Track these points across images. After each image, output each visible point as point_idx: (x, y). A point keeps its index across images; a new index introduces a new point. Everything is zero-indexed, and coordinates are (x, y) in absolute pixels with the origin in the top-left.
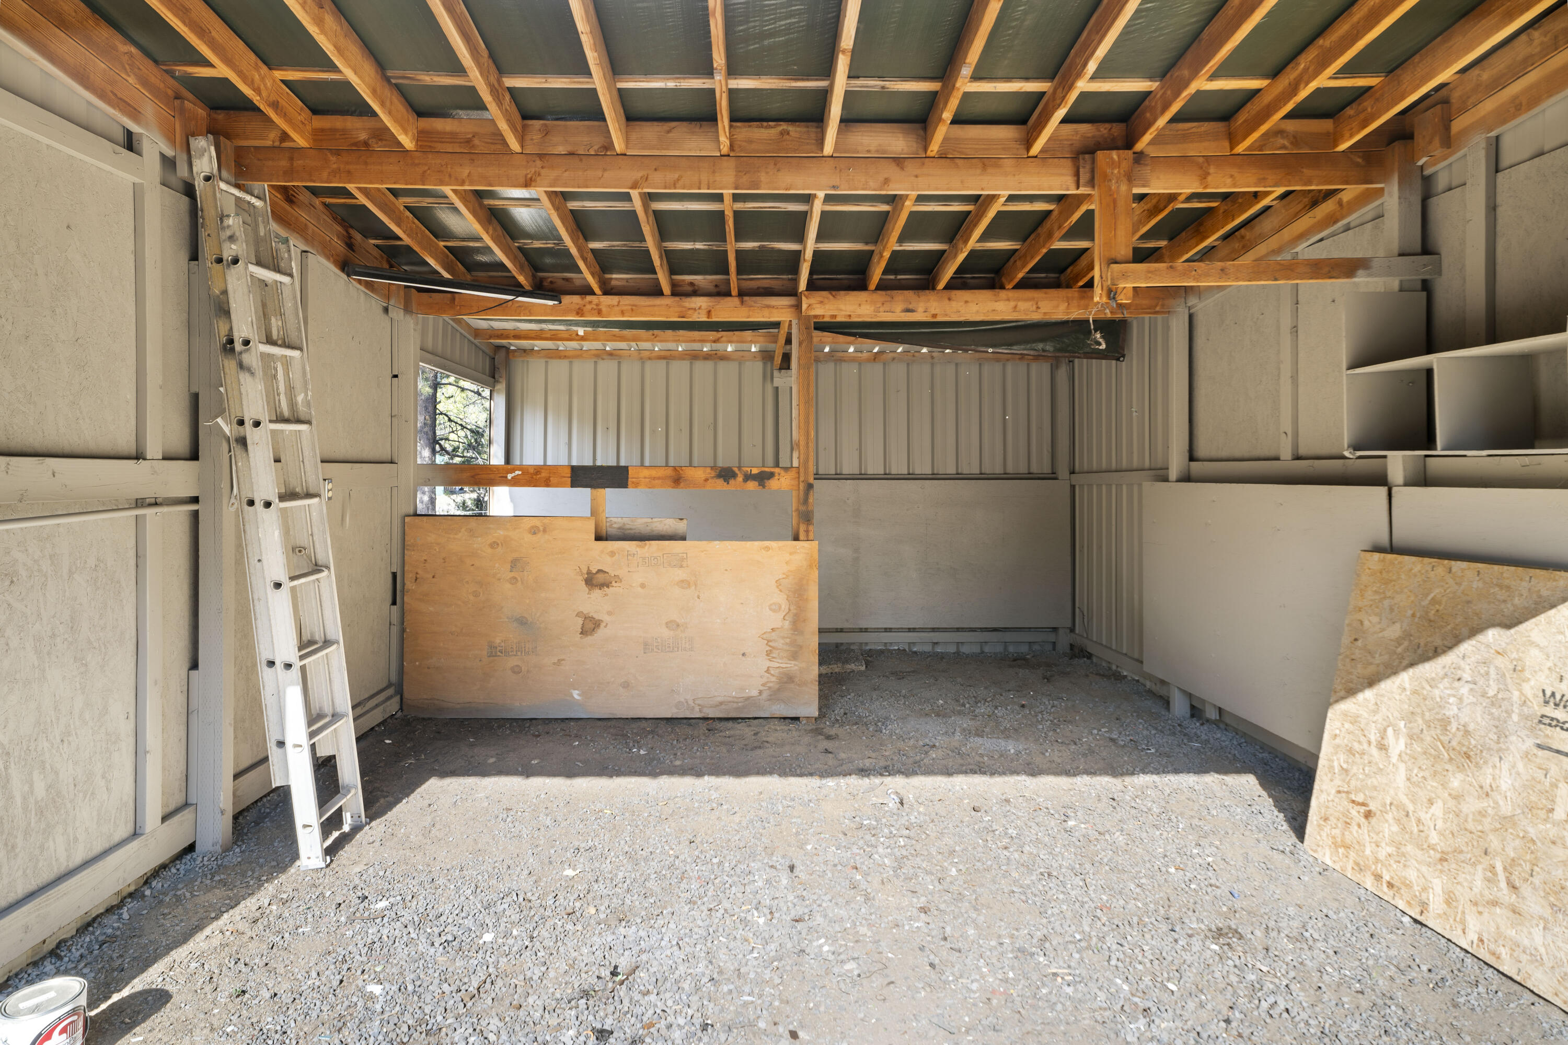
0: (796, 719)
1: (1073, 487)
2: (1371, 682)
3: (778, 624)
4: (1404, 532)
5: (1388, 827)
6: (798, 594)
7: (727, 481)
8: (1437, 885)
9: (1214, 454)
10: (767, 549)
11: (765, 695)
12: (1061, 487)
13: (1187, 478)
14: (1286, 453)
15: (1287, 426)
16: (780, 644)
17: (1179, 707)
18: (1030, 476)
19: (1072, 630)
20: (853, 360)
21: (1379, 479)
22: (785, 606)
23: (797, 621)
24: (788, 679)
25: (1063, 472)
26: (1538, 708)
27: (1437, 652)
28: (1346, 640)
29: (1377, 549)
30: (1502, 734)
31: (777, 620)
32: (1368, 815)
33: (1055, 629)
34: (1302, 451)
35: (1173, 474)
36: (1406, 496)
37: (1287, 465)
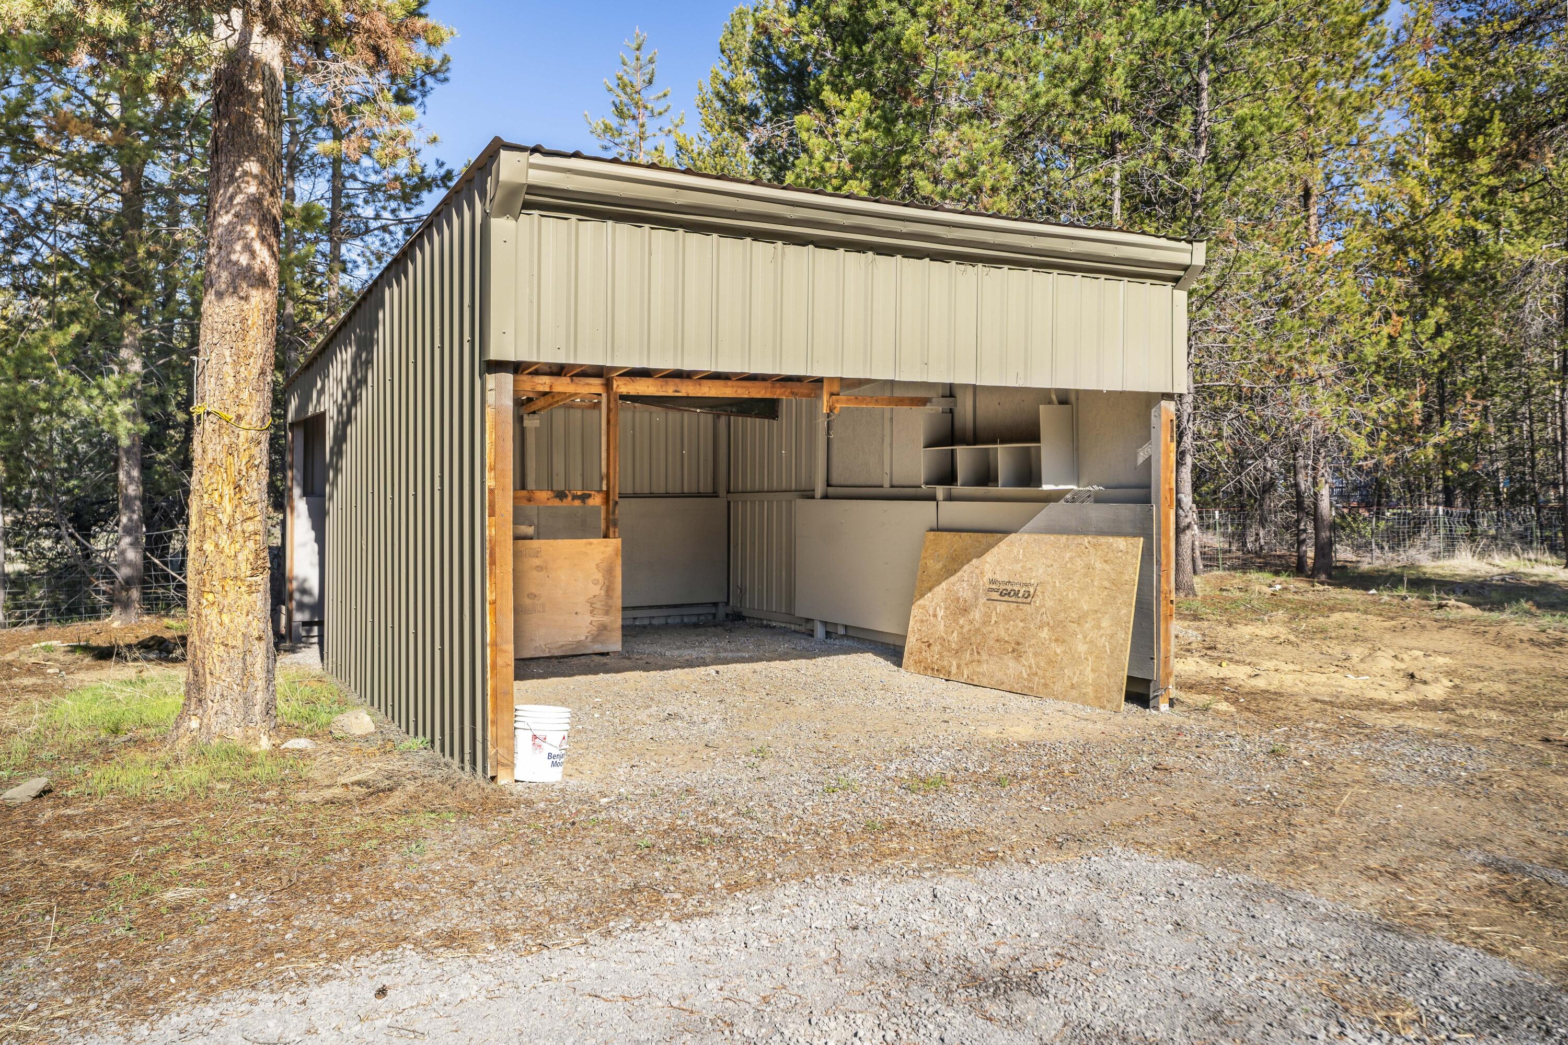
0: (608, 654)
1: (729, 503)
2: (930, 589)
3: (597, 593)
4: (945, 521)
5: (936, 648)
6: (609, 572)
7: (561, 499)
8: (954, 663)
9: (843, 482)
10: (591, 544)
11: (589, 639)
12: (720, 503)
13: (826, 497)
14: (887, 484)
15: (887, 470)
16: (598, 605)
17: (820, 631)
18: (699, 495)
19: (727, 603)
20: (579, 407)
21: (932, 498)
22: (601, 581)
23: (609, 590)
24: (603, 628)
25: (722, 491)
26: (988, 586)
27: (956, 571)
28: (919, 573)
29: (932, 530)
30: (977, 599)
31: (597, 590)
32: (929, 646)
33: (715, 604)
34: (895, 483)
35: (819, 493)
36: (946, 506)
37: (887, 490)
